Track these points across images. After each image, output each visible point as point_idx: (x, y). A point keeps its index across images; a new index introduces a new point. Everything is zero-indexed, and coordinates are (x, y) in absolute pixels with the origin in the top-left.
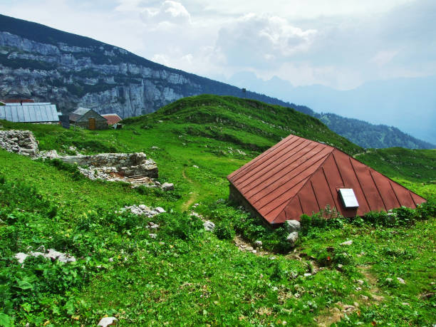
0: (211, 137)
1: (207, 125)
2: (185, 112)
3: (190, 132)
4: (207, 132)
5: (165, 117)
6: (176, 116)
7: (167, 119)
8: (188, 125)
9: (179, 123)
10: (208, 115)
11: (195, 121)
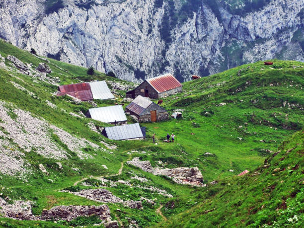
0: (275, 125)
1: (272, 112)
2: (250, 94)
3: (252, 120)
4: (271, 120)
5: (228, 98)
6: (240, 98)
7: (230, 101)
8: (251, 111)
9: (242, 108)
10: (274, 99)
11: (259, 106)
